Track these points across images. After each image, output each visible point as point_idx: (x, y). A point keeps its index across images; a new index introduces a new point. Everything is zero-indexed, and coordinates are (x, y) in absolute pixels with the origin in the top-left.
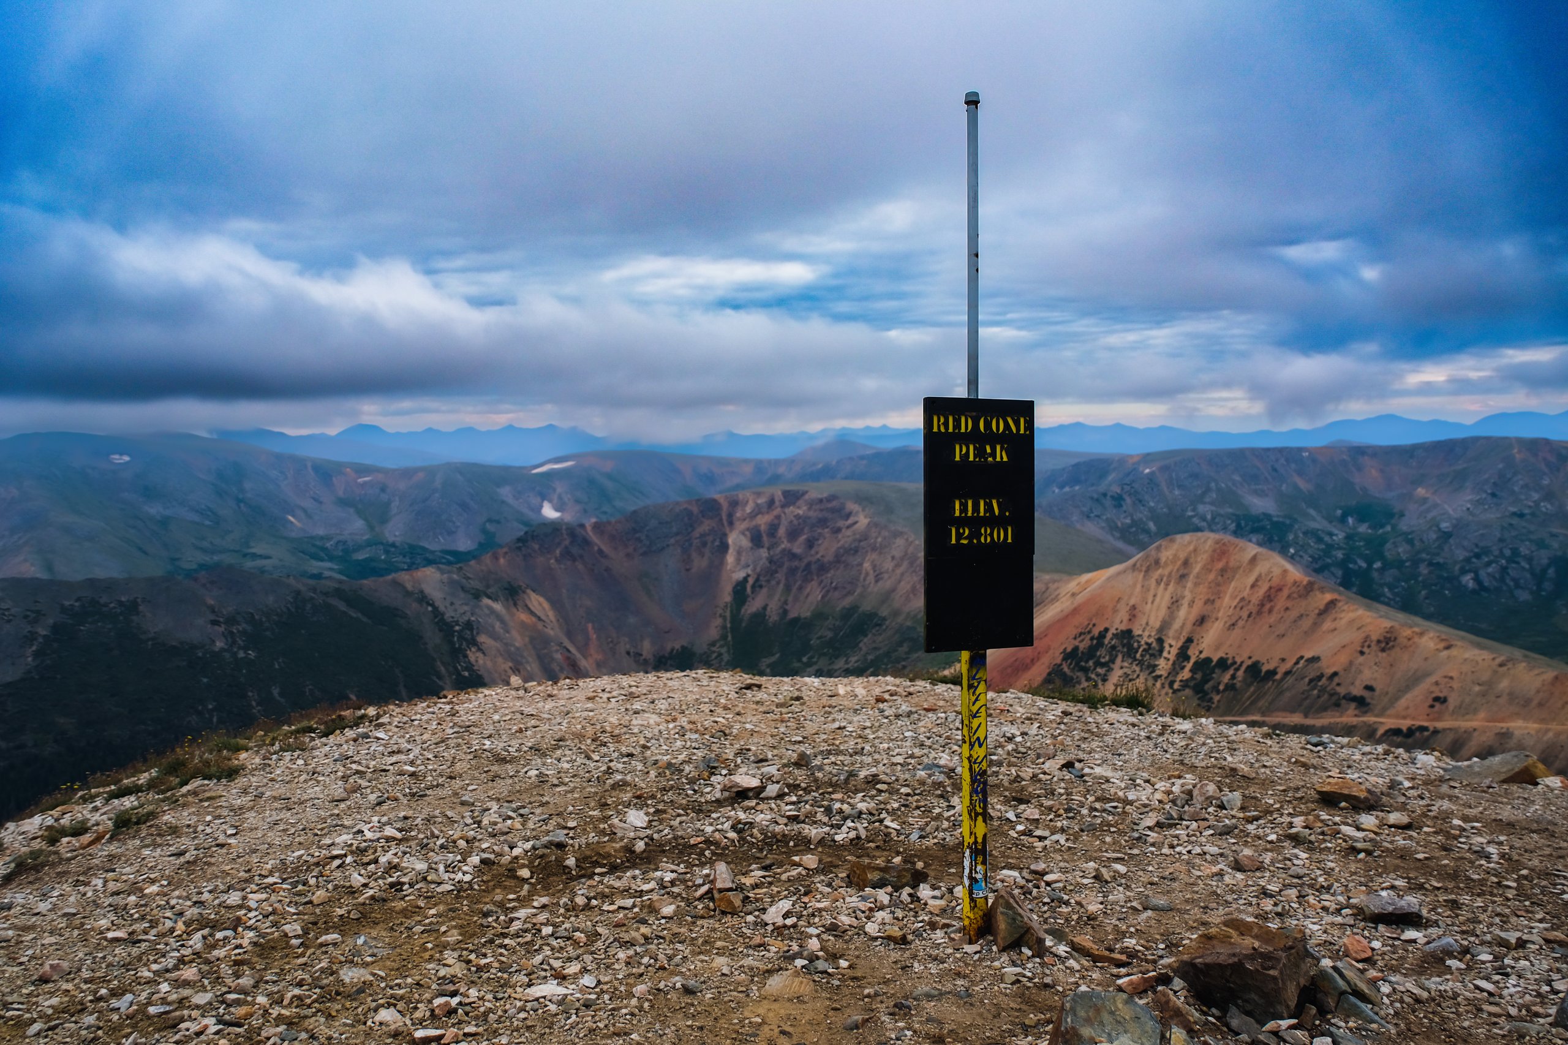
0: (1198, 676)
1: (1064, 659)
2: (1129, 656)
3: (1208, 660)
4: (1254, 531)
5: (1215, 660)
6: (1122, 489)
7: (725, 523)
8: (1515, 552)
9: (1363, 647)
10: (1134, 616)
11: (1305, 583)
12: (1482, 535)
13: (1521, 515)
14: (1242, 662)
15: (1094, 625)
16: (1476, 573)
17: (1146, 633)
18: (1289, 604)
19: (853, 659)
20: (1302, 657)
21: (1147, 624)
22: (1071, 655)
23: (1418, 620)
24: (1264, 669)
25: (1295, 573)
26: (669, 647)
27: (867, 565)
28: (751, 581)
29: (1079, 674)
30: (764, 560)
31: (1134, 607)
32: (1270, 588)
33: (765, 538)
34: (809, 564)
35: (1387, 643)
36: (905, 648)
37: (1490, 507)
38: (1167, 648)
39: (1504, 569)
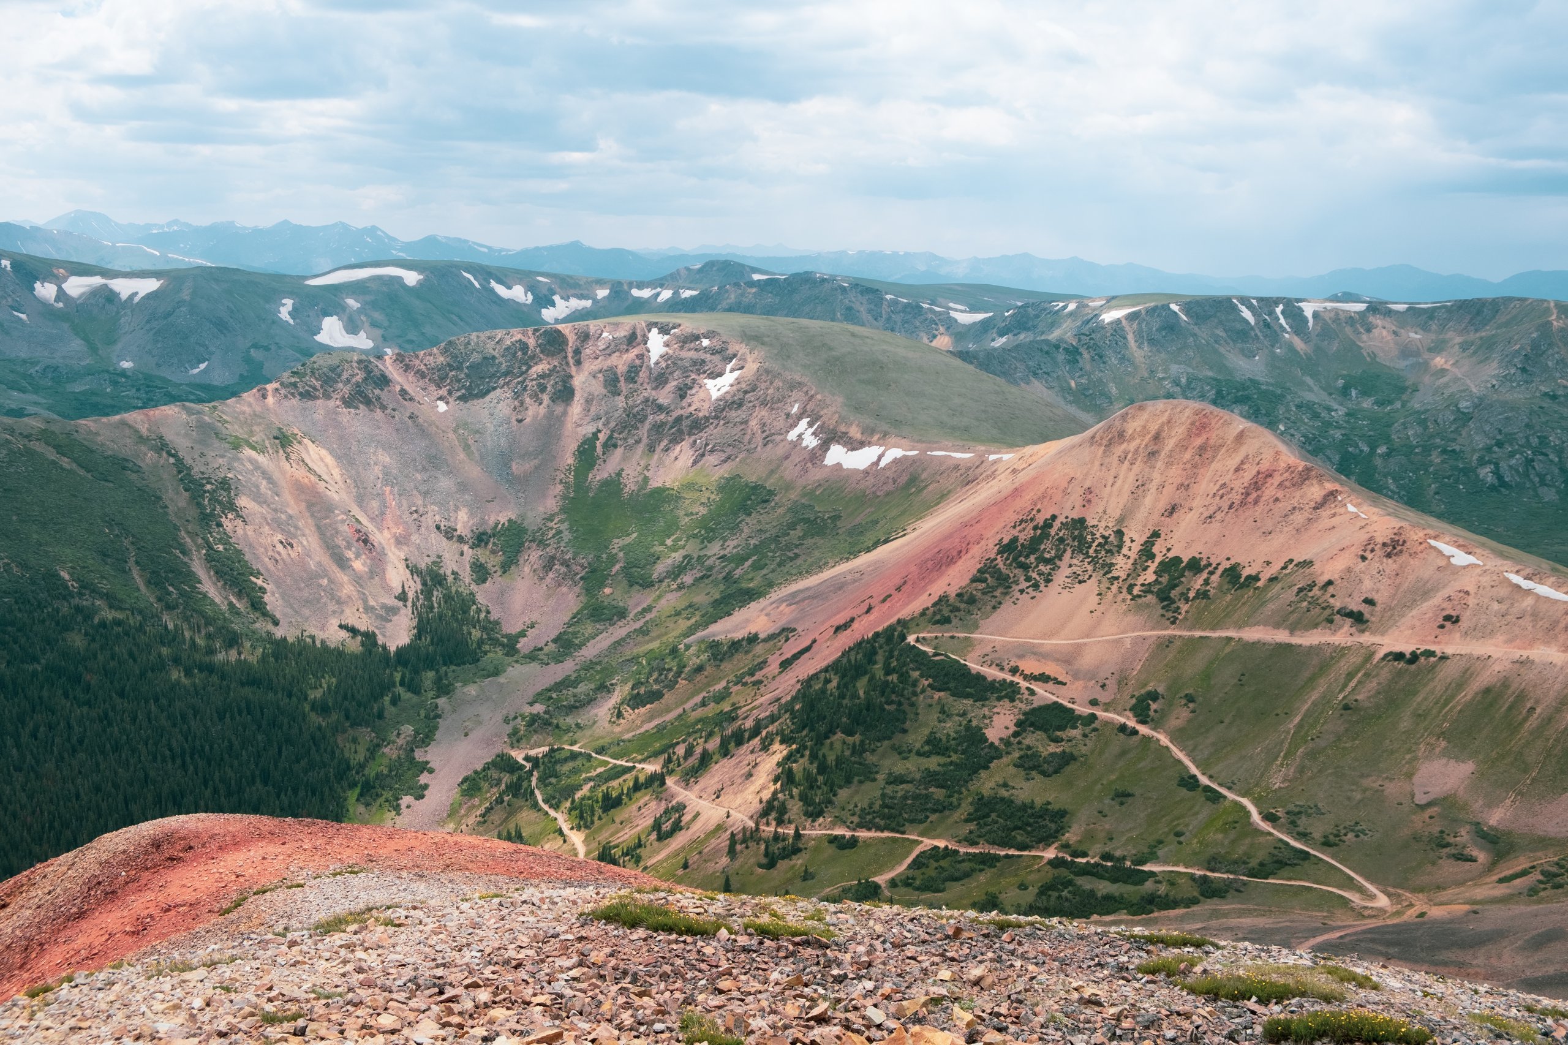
0: (1165, 579)
1: (999, 552)
2: (1081, 551)
3: (1177, 560)
4: (1237, 401)
5: (1185, 560)
6: (1080, 340)
7: (571, 361)
8: (1543, 440)
9: (1365, 551)
10: (1089, 501)
11: (1300, 469)
12: (1507, 418)
13: (1554, 397)
14: (1218, 564)
15: (1039, 511)
16: (1497, 464)
17: (1103, 524)
18: (1280, 495)
19: (731, 543)
20: (1291, 561)
21: (1105, 512)
22: (1008, 548)
23: (1432, 520)
24: (1245, 573)
25: (1290, 458)
26: (492, 521)
27: (753, 423)
28: (602, 437)
29: (1016, 571)
30: (620, 412)
31: (1089, 490)
32: (1258, 473)
33: (622, 384)
34: (679, 419)
35: (1394, 548)
36: (798, 532)
37: (1519, 385)
38: (1128, 543)
39: (1529, 462)
